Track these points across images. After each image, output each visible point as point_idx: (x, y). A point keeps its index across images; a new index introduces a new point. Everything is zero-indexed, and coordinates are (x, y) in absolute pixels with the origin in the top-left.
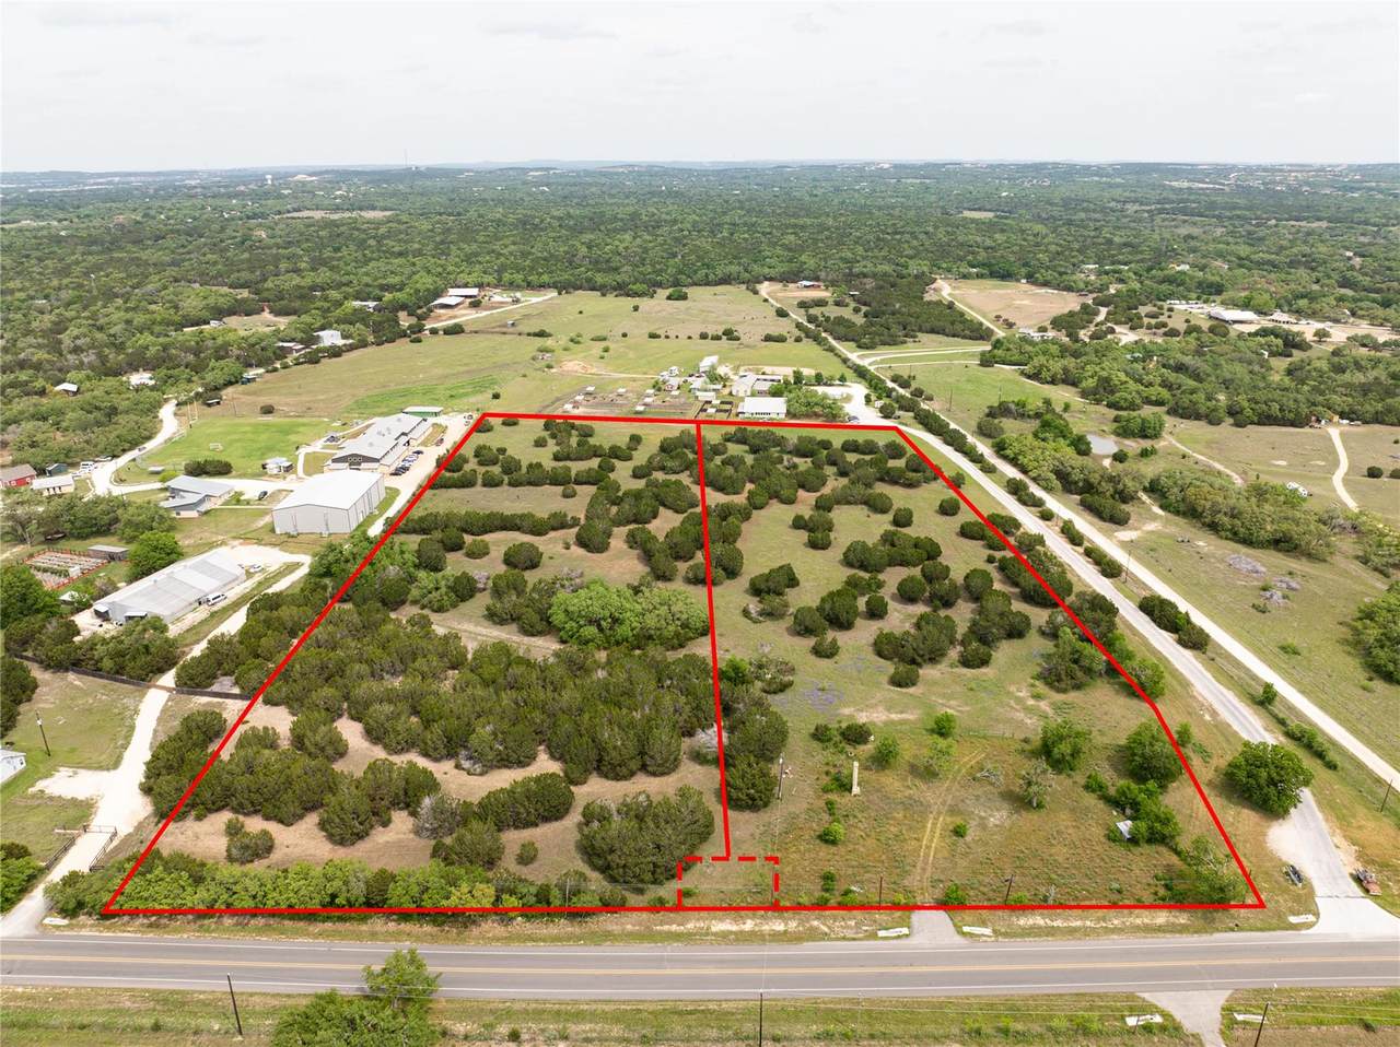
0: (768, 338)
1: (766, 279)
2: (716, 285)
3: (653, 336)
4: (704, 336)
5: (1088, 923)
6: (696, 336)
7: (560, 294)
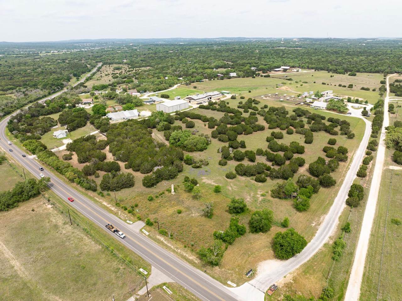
0: (363, 89)
1: (396, 72)
2: (374, 73)
3: (323, 84)
4: (340, 85)
5: (172, 247)
6: (337, 85)
7: (315, 71)
